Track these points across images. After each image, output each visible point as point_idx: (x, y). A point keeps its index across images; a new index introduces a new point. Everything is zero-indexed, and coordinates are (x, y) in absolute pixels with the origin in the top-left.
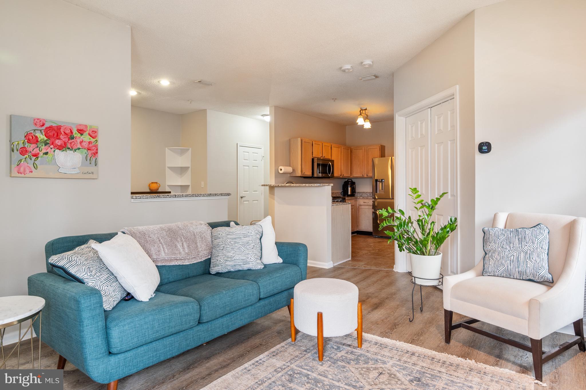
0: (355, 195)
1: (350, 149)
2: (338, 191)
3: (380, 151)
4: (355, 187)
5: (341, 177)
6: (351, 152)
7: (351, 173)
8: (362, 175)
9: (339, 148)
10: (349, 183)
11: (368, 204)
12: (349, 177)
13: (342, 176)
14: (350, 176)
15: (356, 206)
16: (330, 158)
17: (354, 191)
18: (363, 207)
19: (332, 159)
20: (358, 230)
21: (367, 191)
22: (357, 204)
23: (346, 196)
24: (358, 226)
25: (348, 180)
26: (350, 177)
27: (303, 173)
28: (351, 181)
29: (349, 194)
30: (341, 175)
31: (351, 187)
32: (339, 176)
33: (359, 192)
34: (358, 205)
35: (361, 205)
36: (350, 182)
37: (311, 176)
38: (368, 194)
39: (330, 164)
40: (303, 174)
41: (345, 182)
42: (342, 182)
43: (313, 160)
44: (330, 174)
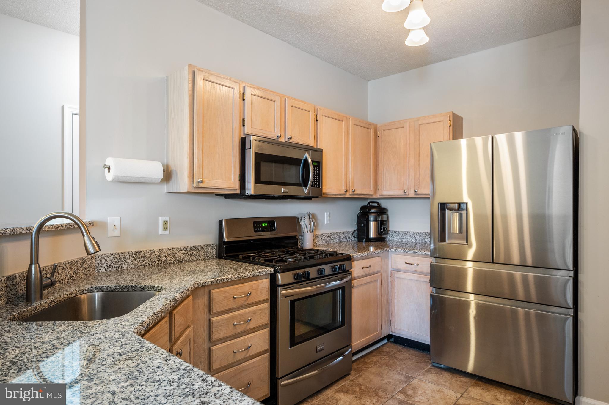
0: (385, 238)
1: (373, 127)
2: (345, 230)
3: (451, 127)
4: (388, 220)
5: (348, 196)
6: (376, 135)
7: (376, 187)
8: (401, 192)
9: (342, 121)
10: (373, 211)
11: (418, 269)
12: (371, 195)
13: (351, 192)
14: (372, 193)
15: (387, 271)
16: (310, 142)
17: (384, 230)
18: (403, 275)
19: (318, 147)
20: (391, 333)
21: (414, 231)
22: (387, 265)
23: (363, 242)
24: (390, 323)
25: (369, 203)
26: (374, 197)
27: (196, 180)
28: (376, 205)
29: (372, 237)
30: (347, 191)
31: (376, 220)
32: (343, 192)
33: (395, 232)
34: (390, 270)
35: (398, 270)
36: (374, 207)
37: (238, 192)
38: (418, 238)
39: (306, 161)
40: (195, 185)
41: (363, 208)
42: (355, 208)
43: (243, 142)
44: (306, 186)
